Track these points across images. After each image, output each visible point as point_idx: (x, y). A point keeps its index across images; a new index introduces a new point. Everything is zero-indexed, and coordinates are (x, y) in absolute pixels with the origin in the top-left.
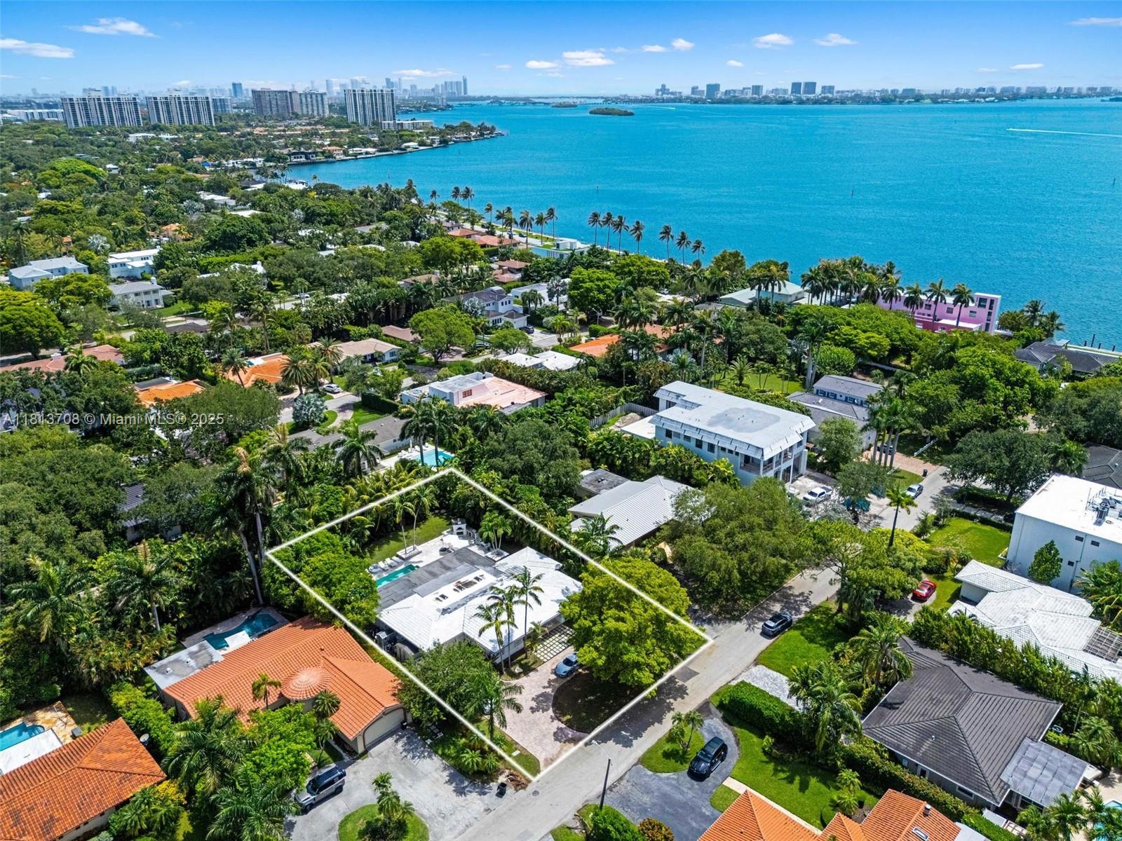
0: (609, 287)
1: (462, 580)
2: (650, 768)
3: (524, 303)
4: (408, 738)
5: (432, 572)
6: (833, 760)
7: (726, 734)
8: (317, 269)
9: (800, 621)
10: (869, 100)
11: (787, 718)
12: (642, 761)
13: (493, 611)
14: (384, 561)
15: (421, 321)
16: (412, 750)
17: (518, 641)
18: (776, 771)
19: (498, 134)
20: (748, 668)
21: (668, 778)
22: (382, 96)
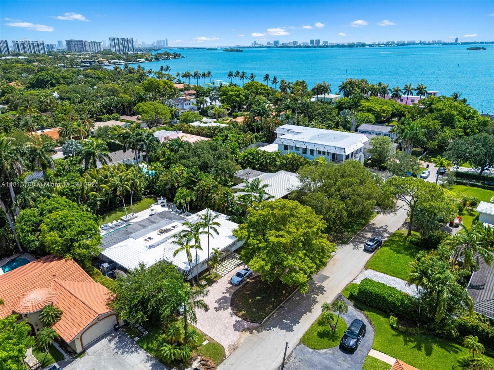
0: (241, 95)
1: (164, 228)
2: (310, 346)
3: (197, 104)
4: (120, 338)
5: (142, 225)
6: (449, 330)
7: (360, 316)
8: (88, 94)
9: (386, 242)
10: (343, 46)
11: (406, 302)
12: (304, 341)
13: (184, 239)
14: (112, 222)
15: (140, 107)
16: (122, 347)
17: (203, 263)
18: (406, 342)
19: (182, 57)
20: (361, 272)
21: (325, 353)
22: (127, 41)
